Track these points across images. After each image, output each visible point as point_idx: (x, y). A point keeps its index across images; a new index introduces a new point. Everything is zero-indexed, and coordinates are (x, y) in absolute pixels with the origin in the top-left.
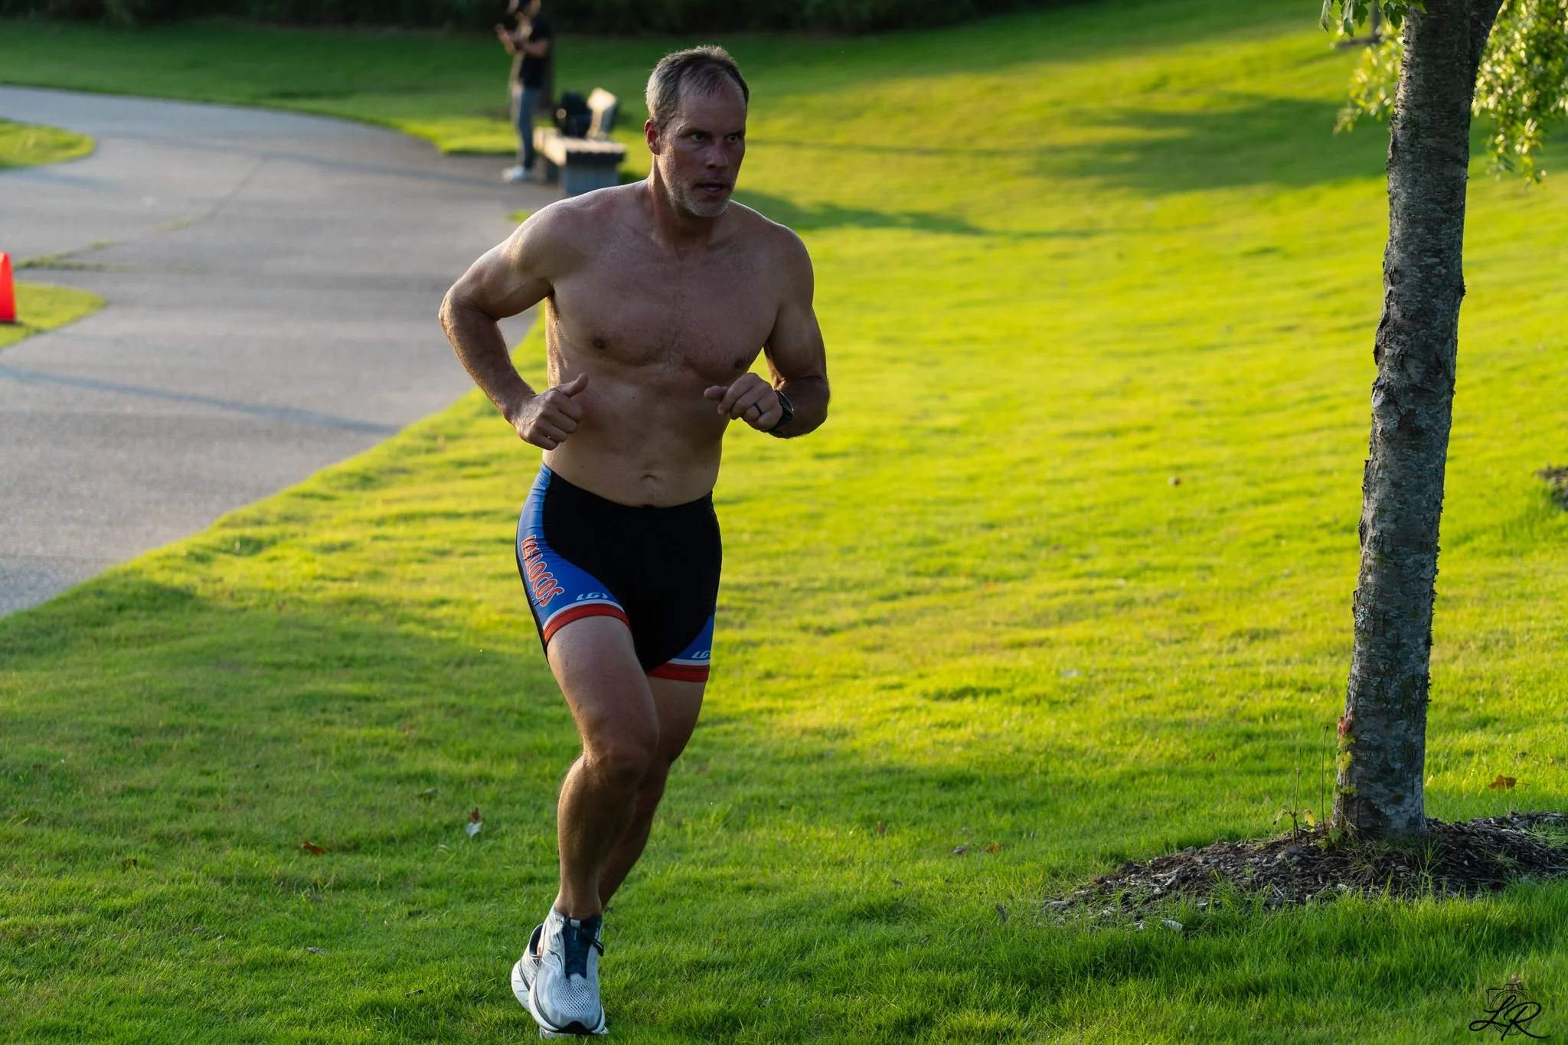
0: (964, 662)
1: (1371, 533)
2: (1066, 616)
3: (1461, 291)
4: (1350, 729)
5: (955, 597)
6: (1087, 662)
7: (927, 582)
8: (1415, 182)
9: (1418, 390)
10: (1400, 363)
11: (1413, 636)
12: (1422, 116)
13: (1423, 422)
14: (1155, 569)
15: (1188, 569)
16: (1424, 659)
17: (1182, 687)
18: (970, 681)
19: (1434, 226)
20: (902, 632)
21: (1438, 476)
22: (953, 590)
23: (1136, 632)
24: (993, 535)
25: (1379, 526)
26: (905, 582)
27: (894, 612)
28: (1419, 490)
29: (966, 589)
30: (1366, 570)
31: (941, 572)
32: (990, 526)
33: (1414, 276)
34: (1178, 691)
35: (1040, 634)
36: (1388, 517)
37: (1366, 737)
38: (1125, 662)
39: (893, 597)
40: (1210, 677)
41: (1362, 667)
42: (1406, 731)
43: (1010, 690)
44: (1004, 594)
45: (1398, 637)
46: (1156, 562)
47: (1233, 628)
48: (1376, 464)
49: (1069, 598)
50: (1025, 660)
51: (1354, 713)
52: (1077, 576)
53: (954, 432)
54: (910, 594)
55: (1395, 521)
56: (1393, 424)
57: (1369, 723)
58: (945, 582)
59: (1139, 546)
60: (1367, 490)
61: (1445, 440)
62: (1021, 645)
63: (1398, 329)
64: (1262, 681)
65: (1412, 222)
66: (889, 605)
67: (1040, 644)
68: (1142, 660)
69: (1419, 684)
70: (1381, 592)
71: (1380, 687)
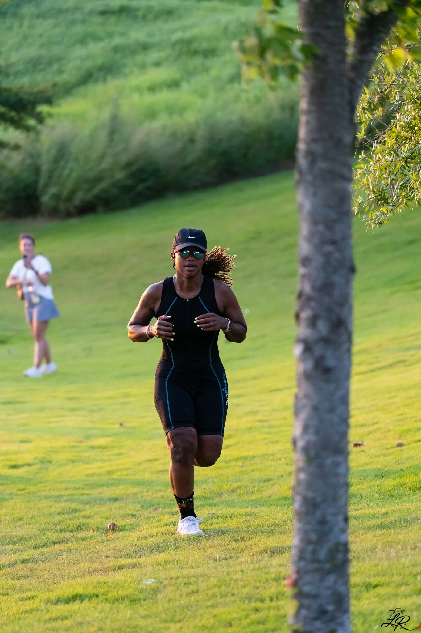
0: (78, 580)
1: (301, 444)
2: (156, 549)
3: (353, 270)
4: (295, 584)
5: (84, 543)
6: (162, 575)
7: (68, 535)
8: (315, 195)
9: (326, 341)
10: (313, 322)
11: (335, 515)
12: (317, 148)
13: (331, 362)
14: (218, 517)
15: (241, 516)
16: (344, 531)
17: (219, 584)
18: (80, 591)
19: (329, 225)
20: (43, 565)
21: (345, 400)
22: (83, 539)
23: (198, 554)
24: (117, 504)
25: (306, 438)
26: (52, 536)
27: (42, 554)
28: (332, 410)
29: (91, 537)
30: (299, 470)
31: (78, 528)
32: (115, 500)
33: (318, 260)
34: (215, 586)
35: (135, 560)
36: (311, 431)
37: (306, 589)
38: (185, 572)
39: (44, 546)
40: (239, 576)
41: (302, 540)
42: (336, 582)
43: (105, 594)
44: (117, 538)
45: (324, 516)
46: (219, 513)
47: (262, 547)
48: (301, 395)
49: (160, 538)
50: (119, 576)
51: (298, 572)
52: (166, 525)
53: (104, 448)
54: (54, 543)
55: (317, 432)
56: (310, 365)
57: (308, 578)
58: (80, 534)
59: (210, 505)
60: (297, 413)
61: (348, 376)
62: (121, 568)
63: (309, 299)
64: (273, 576)
65: (315, 221)
66: (39, 550)
67: (134, 566)
68: (199, 571)
69: (341, 548)
70: (309, 485)
71: (314, 552)
